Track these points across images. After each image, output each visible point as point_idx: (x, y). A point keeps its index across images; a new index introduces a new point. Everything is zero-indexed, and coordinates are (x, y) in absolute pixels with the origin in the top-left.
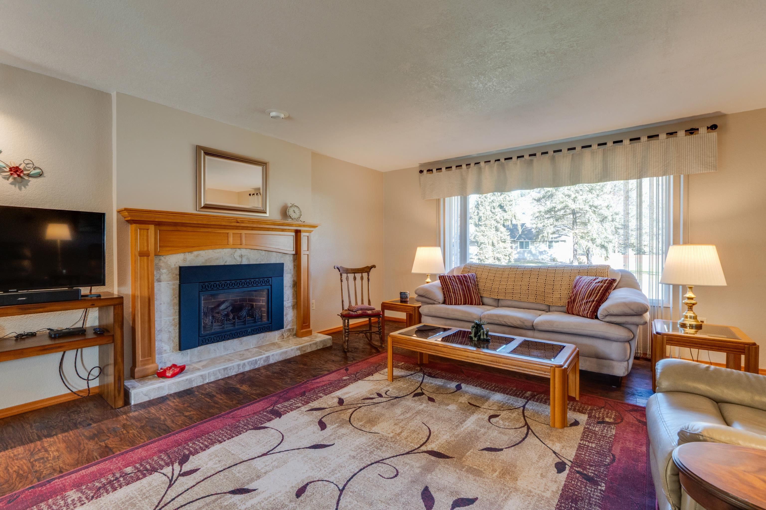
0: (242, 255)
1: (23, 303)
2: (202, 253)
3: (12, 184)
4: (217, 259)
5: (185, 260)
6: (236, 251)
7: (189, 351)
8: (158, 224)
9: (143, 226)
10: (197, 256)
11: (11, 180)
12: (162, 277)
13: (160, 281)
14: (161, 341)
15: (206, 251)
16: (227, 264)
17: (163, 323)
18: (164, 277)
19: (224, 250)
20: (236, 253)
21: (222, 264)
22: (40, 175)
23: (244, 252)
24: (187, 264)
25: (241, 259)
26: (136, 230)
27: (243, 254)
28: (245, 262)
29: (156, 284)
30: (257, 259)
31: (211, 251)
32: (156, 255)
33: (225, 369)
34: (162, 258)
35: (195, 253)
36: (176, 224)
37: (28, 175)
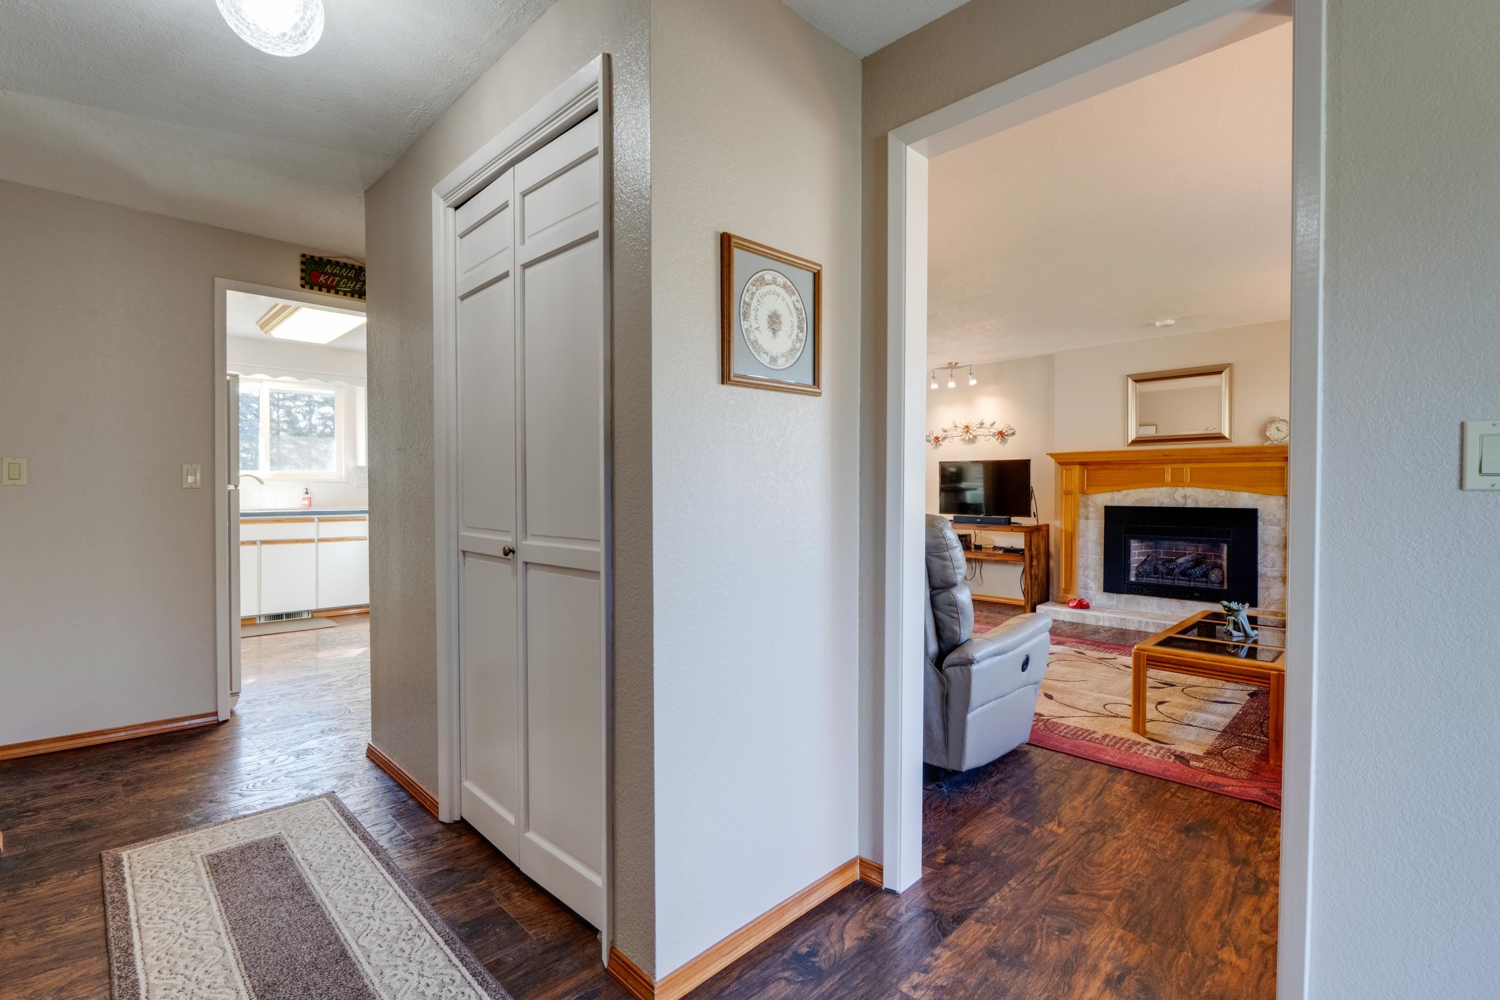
0: (1185, 496)
1: (979, 523)
2: (1132, 492)
3: (1000, 443)
4: (1150, 499)
5: (1112, 499)
6: (1176, 490)
7: (1115, 595)
8: (1083, 464)
9: (1068, 467)
10: (1126, 495)
11: (999, 441)
12: (1090, 515)
13: (1088, 519)
14: (1087, 577)
15: (1137, 490)
16: (1164, 505)
17: (1090, 560)
18: (1091, 515)
19: (1160, 489)
20: (1177, 493)
21: (1156, 505)
22: (1013, 434)
23: (1189, 491)
24: (1115, 504)
25: (1184, 501)
26: (1062, 472)
27: (1188, 494)
28: (1190, 504)
29: (1082, 521)
30: (1211, 502)
31: (1142, 490)
32: (1083, 492)
33: (1122, 619)
34: (1090, 497)
35: (1124, 492)
36: (1100, 463)
37: (1007, 435)
